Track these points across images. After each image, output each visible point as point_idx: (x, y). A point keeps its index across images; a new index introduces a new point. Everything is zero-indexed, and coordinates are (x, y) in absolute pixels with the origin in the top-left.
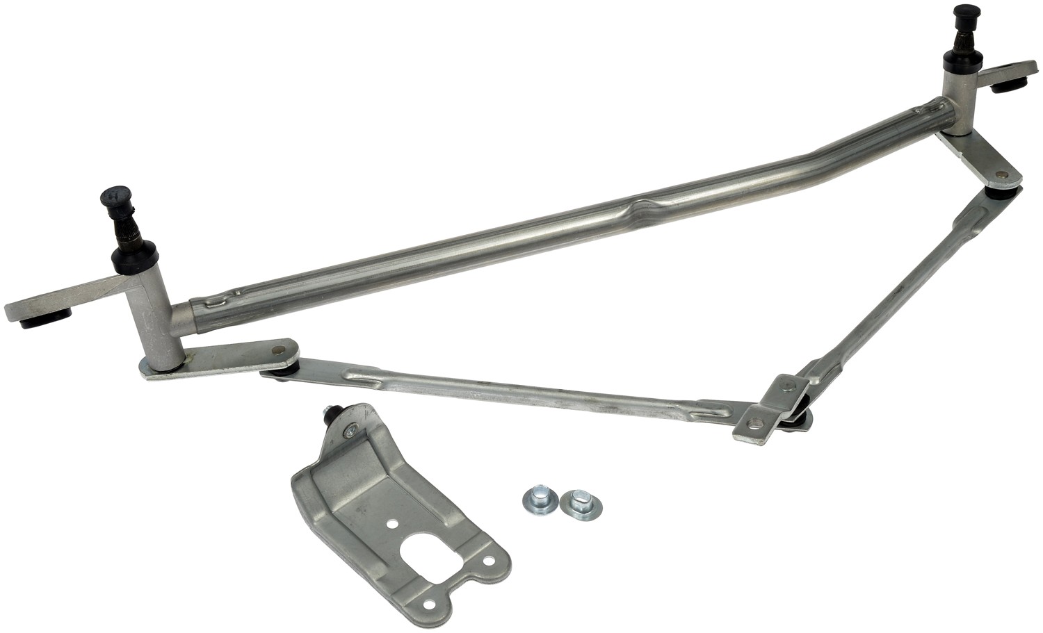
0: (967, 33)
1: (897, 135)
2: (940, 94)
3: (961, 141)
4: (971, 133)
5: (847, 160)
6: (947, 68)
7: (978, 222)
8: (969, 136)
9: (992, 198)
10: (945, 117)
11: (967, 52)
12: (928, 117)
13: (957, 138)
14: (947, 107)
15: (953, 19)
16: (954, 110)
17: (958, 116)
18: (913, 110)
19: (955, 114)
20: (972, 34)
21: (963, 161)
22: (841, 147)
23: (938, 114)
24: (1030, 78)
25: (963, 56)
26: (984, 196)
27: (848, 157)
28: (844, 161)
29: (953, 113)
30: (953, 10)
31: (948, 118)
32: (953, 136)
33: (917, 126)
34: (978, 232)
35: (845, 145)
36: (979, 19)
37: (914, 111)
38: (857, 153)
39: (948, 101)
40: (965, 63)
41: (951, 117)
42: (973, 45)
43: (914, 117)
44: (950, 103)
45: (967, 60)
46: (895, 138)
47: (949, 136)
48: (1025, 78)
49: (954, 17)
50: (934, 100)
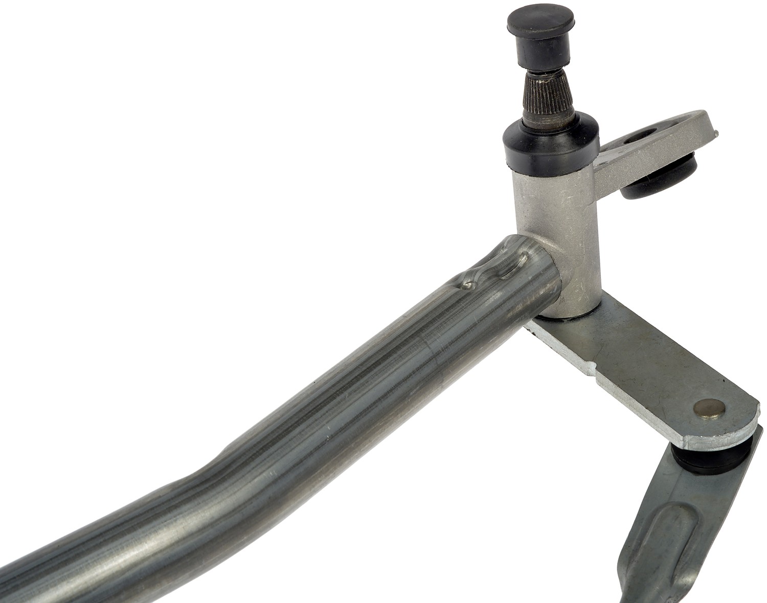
0: (552, 72)
1: (430, 360)
2: (512, 229)
3: (580, 330)
4: (600, 305)
5: (311, 462)
6: (517, 167)
7: (682, 553)
8: (597, 313)
9: (697, 473)
10: (536, 284)
11: (558, 120)
12: (496, 296)
13: (572, 325)
14: (536, 259)
15: (510, 44)
16: (554, 264)
17: (564, 273)
18: (456, 282)
19: (558, 273)
20: (562, 74)
21: (601, 384)
22: (288, 431)
23: (518, 282)
24: (700, 155)
25: (552, 132)
26: (675, 469)
27: (311, 454)
28: (301, 469)
29: (552, 271)
30: (506, 23)
31: (544, 284)
32: (560, 321)
33: (475, 325)
34: (688, 579)
35: (298, 424)
36: (573, 36)
37: (459, 286)
38: (332, 437)
39: (536, 242)
40: (559, 145)
41: (549, 280)
42: (569, 100)
43: (462, 304)
44: (541, 249)
45: (562, 139)
46: (427, 370)
47: (551, 323)
48: (691, 156)
49: (512, 40)
50: (500, 247)
